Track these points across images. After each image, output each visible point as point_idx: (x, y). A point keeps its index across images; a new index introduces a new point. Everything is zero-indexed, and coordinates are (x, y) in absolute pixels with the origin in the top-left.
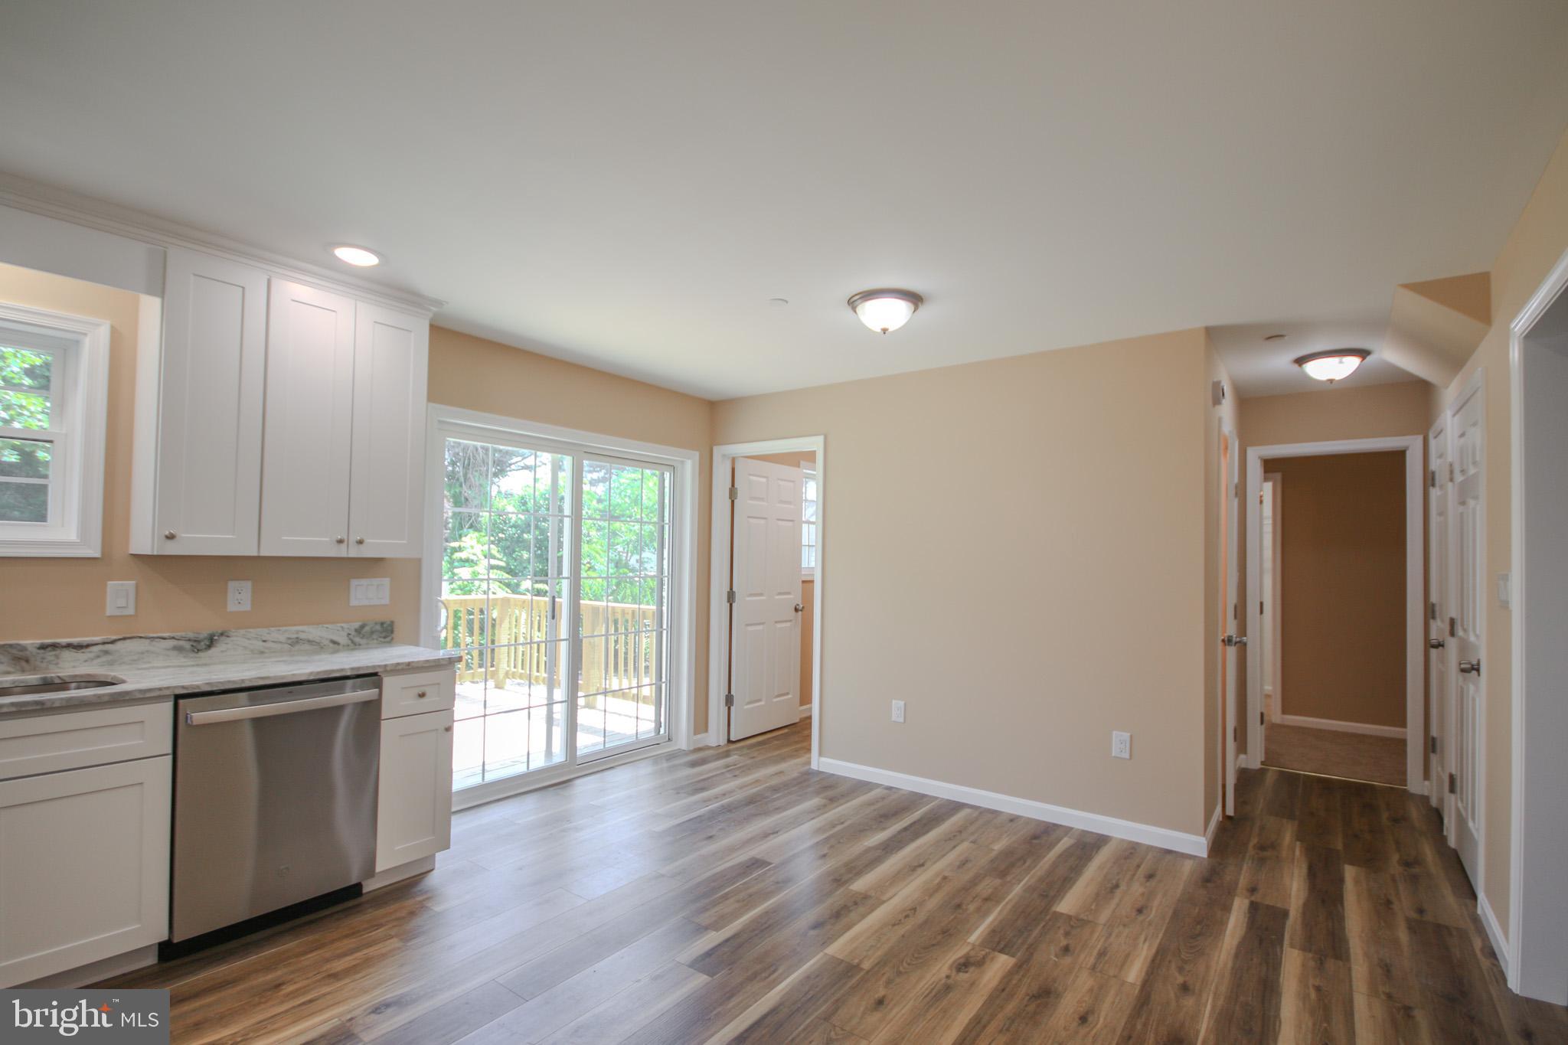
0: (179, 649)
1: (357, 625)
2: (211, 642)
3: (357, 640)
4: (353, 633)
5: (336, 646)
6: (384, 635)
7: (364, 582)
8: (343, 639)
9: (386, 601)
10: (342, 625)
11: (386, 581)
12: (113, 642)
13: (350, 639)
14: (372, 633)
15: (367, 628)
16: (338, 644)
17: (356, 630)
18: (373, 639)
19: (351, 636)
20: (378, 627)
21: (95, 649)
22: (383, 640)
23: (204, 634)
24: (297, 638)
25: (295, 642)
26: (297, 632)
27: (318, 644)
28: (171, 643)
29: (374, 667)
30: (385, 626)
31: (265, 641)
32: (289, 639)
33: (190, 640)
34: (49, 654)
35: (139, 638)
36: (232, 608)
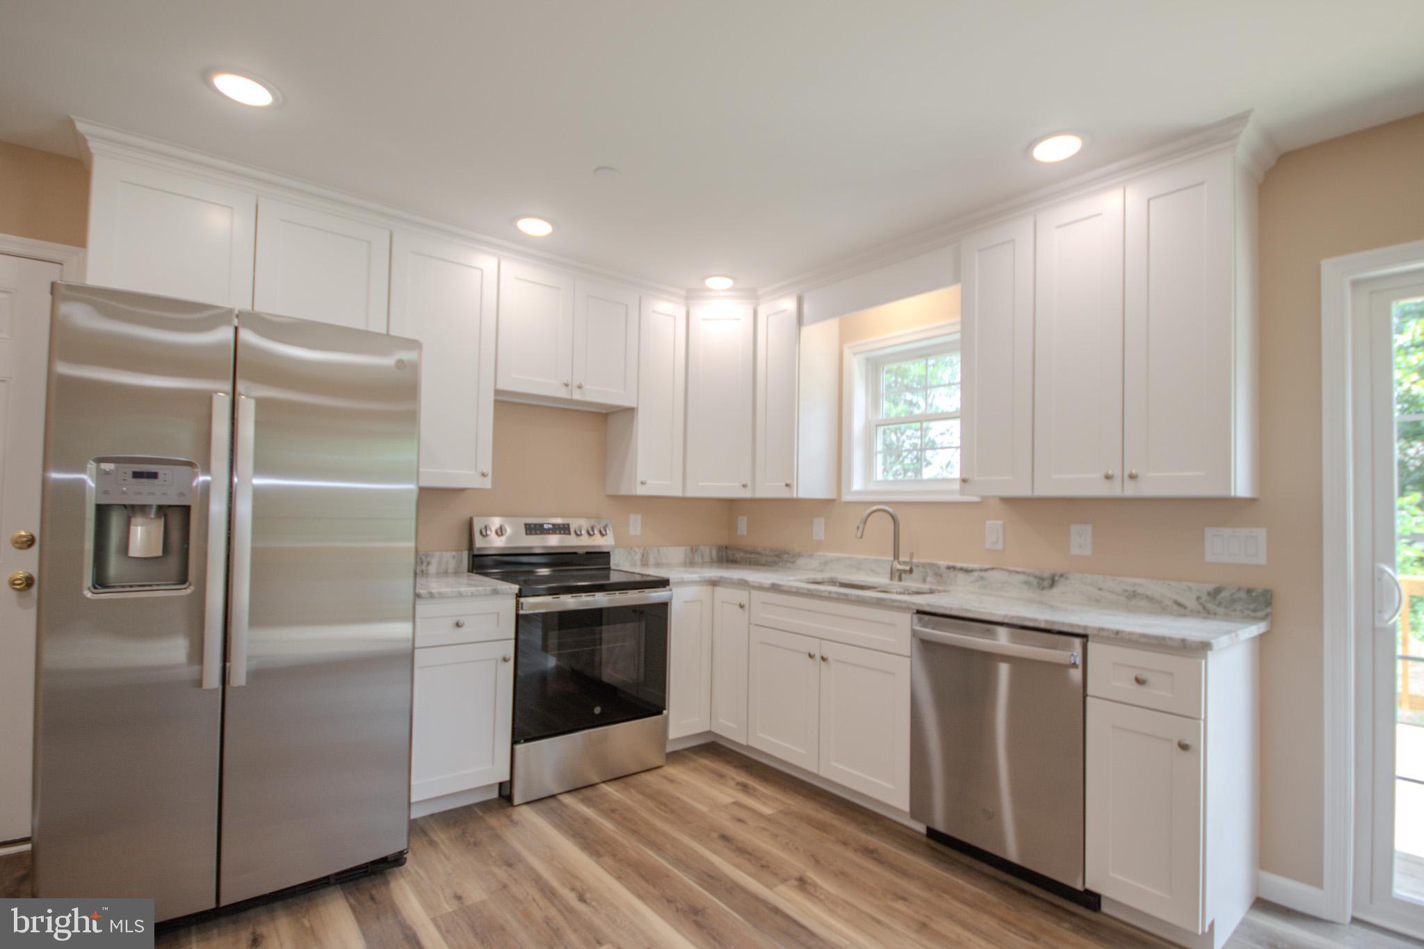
0: (1027, 583)
1: (1210, 587)
2: (1053, 582)
3: (1211, 606)
4: (1204, 598)
5: (1182, 610)
6: (1252, 606)
7: (1226, 532)
8: (1191, 603)
9: (1262, 559)
10: (1191, 584)
11: (1261, 533)
12: (986, 570)
13: (1201, 604)
14: (1233, 601)
15: (1224, 594)
16: (1185, 607)
17: (1209, 594)
18: (1235, 610)
19: (1203, 600)
20: (1243, 594)
21: (976, 574)
22: (1252, 614)
23: (1047, 574)
24: (1134, 592)
25: (1133, 595)
26: (1134, 585)
27: (1160, 602)
28: (1022, 578)
29: (1085, 627)
30: (1254, 594)
31: (1100, 589)
32: (1125, 591)
33: (1036, 577)
34: (952, 574)
35: (1003, 569)
36: (1075, 551)
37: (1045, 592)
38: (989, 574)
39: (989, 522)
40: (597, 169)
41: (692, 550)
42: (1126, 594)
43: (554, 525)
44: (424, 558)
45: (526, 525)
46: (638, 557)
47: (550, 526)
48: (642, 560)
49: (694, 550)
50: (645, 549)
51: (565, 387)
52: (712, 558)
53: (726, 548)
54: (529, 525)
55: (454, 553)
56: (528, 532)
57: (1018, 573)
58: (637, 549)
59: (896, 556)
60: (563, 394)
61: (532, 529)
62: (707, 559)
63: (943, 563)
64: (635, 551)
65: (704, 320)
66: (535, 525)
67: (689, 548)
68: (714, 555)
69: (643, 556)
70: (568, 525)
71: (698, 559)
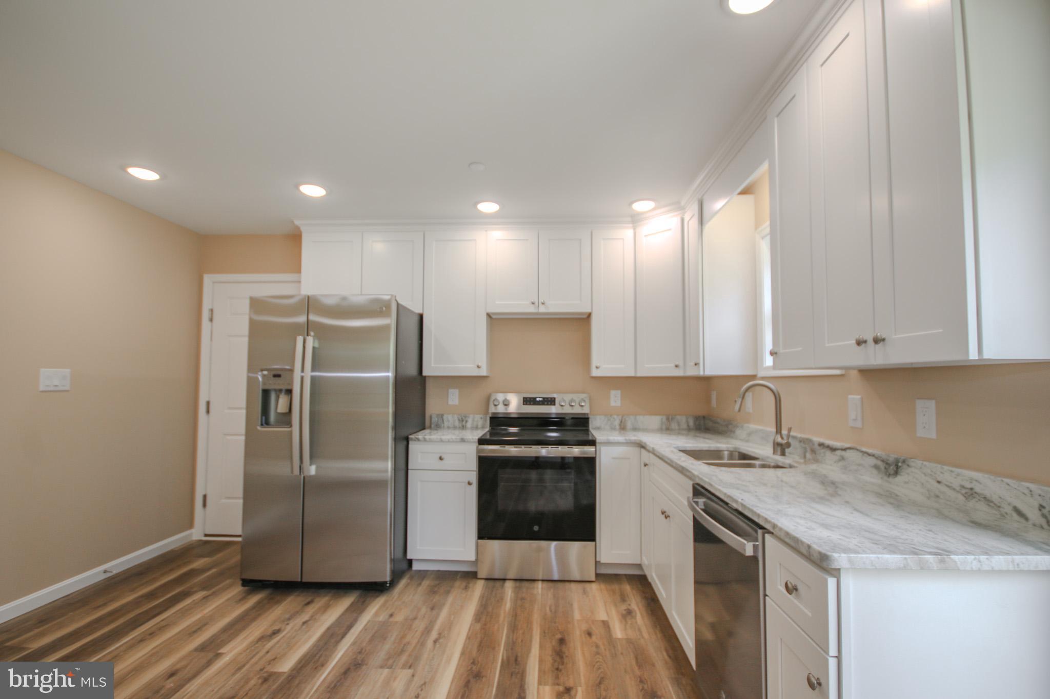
0: (876, 467)
2: (897, 468)
5: (1023, 521)
12: (845, 449)
19: (1044, 511)
21: (838, 452)
23: (893, 458)
24: (972, 489)
25: (970, 494)
26: (971, 480)
27: (998, 508)
28: (872, 461)
31: (939, 482)
32: (963, 487)
33: (883, 461)
34: (822, 451)
35: (857, 450)
36: (920, 433)
37: (891, 479)
38: (847, 454)
39: (850, 397)
40: (470, 164)
41: (668, 419)
42: (964, 491)
43: (544, 398)
44: (464, 418)
45: (524, 398)
46: (617, 423)
47: (541, 399)
48: (620, 425)
49: (670, 419)
50: (622, 417)
51: (532, 305)
52: (688, 426)
53: (704, 417)
54: (526, 398)
55: (481, 416)
56: (525, 403)
57: (869, 455)
58: (615, 417)
59: (779, 430)
60: (532, 309)
61: (528, 401)
62: (684, 426)
63: (817, 439)
64: (614, 418)
65: (646, 236)
66: (530, 398)
67: (664, 418)
68: (691, 423)
69: (621, 422)
70: (555, 398)
71: (674, 425)
